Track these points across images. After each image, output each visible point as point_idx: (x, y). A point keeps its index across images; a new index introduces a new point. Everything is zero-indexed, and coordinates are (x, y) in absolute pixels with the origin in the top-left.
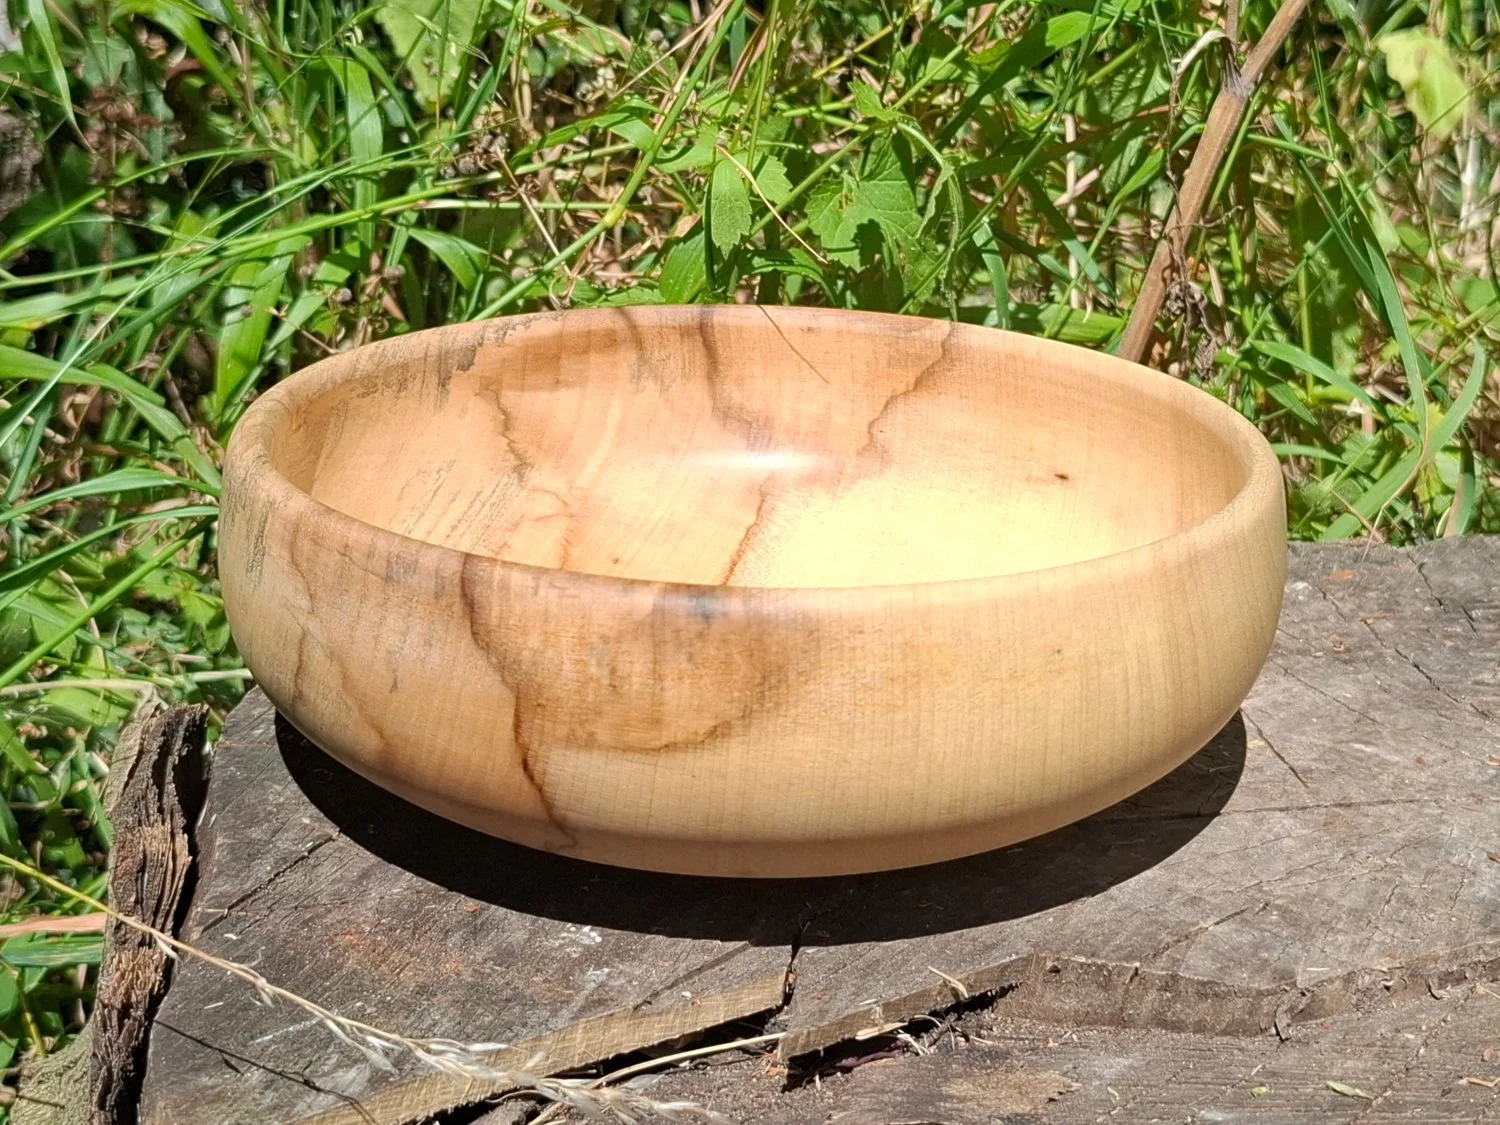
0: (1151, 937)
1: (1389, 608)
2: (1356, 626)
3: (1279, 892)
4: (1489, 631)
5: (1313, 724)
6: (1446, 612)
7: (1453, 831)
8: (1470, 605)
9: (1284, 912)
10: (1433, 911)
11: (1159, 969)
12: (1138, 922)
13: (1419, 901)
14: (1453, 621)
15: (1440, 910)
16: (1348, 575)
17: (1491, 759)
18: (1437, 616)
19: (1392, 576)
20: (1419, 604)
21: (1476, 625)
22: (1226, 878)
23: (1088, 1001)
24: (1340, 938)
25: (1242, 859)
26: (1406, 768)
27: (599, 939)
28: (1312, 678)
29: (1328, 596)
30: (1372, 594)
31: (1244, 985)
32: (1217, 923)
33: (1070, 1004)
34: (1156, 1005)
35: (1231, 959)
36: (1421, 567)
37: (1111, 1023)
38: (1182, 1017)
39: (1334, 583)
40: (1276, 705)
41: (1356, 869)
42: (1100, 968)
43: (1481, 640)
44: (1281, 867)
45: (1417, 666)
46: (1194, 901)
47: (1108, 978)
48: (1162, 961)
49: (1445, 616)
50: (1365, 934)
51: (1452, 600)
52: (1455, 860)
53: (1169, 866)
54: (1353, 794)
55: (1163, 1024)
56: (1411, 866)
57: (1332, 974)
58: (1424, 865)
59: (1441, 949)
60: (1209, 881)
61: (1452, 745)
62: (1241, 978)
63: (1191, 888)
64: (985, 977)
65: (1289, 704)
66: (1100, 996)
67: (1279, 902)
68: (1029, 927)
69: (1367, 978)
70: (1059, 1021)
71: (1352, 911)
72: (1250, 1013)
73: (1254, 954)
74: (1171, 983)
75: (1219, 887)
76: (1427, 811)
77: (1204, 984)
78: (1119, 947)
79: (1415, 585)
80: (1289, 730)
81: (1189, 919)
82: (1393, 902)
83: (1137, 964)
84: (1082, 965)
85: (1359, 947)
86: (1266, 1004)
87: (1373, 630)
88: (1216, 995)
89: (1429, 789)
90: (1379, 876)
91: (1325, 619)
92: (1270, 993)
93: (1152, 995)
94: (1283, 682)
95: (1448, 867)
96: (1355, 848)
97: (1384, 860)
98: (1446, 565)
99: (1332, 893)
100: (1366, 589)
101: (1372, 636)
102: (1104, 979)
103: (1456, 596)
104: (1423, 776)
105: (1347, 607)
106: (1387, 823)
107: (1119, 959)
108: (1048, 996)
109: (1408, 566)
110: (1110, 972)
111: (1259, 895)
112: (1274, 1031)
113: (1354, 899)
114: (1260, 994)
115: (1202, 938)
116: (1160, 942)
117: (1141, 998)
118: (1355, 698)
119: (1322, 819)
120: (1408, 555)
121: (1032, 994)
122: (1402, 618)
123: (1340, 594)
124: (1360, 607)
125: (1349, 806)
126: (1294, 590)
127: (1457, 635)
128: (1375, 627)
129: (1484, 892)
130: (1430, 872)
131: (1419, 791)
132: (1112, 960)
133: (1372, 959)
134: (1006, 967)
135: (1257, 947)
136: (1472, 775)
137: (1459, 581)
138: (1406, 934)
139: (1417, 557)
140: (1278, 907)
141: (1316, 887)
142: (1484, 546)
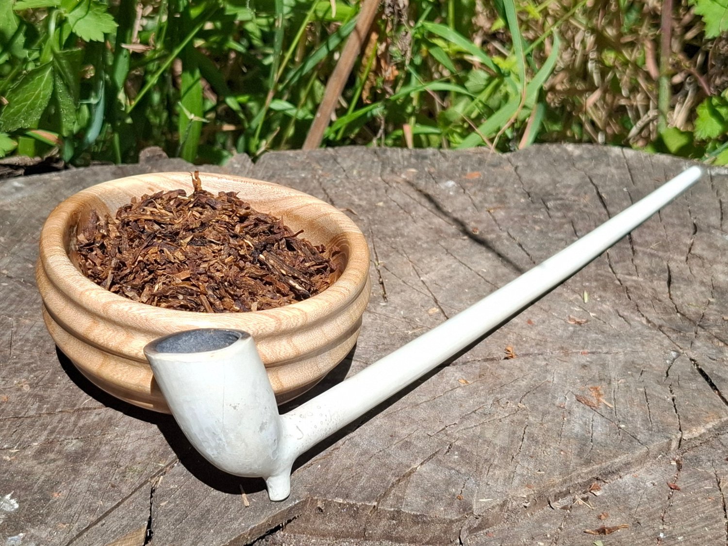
0: (383, 478)
1: (502, 200)
2: (484, 215)
3: (458, 434)
4: (558, 218)
5: (467, 293)
6: (533, 202)
7: (553, 379)
8: (546, 198)
9: (462, 452)
10: (549, 446)
11: (388, 506)
12: (373, 465)
13: (540, 439)
14: (537, 210)
15: (553, 445)
16: (476, 175)
17: (570, 319)
18: (528, 205)
19: (501, 175)
20: (517, 197)
21: (551, 213)
22: (424, 424)
23: (343, 524)
24: (497, 472)
25: (433, 407)
26: (522, 328)
27: (17, 506)
28: (462, 256)
29: (467, 191)
30: (490, 189)
31: (442, 516)
32: (422, 464)
33: (332, 526)
34: (386, 527)
35: (432, 496)
36: (516, 168)
37: (357, 537)
38: (402, 534)
39: (469, 181)
40: (443, 278)
41: (501, 413)
42: (352, 506)
43: (554, 224)
44: (456, 412)
45: (520, 245)
46: (407, 445)
47: (356, 512)
48: (390, 500)
49: (532, 206)
50: (511, 468)
51: (536, 194)
52: (557, 402)
53: (389, 415)
54: (494, 351)
55: (389, 538)
56: (534, 408)
57: (494, 504)
58: (540, 408)
59: (557, 479)
60: (415, 427)
61: (547, 308)
62: (440, 510)
63: (404, 432)
64: (279, 517)
65: (451, 277)
66: (351, 522)
67: (458, 443)
68: (305, 473)
69: (514, 503)
70: (324, 536)
71: (503, 450)
72: (445, 533)
73: (447, 490)
74: (397, 515)
75: (420, 433)
76: (538, 362)
77: (417, 516)
78: (363, 488)
79: (514, 183)
80: (453, 299)
81: (405, 462)
82: (525, 440)
83: (375, 504)
84: (340, 504)
85: (509, 479)
86: (455, 528)
87: (493, 217)
88: (424, 522)
89: (537, 344)
90: (515, 418)
91: (466, 209)
92: (457, 520)
93: (384, 522)
94: (448, 260)
95: (555, 408)
96: (499, 396)
97: (516, 404)
98: (529, 166)
99: (488, 435)
100: (487, 186)
101: (494, 222)
102: (354, 512)
103: (537, 191)
104: (532, 334)
105: (477, 199)
106: (516, 373)
107: (364, 500)
108: (318, 522)
109: (509, 168)
110: (358, 509)
111: (445, 438)
112: (458, 541)
113: (501, 440)
114: (452, 522)
115: (414, 477)
116: (389, 482)
117: (377, 524)
118: (488, 272)
119: (477, 371)
120: (509, 160)
121: (308, 520)
122: (509, 208)
123: (473, 190)
124: (485, 200)
125: (492, 359)
126: (447, 187)
127: (541, 221)
128: (495, 215)
129: (577, 429)
130: (545, 413)
131: (532, 347)
132: (359, 501)
133: (517, 490)
134: (292, 508)
135: (449, 483)
136: (560, 332)
137: (538, 178)
138: (535, 467)
139: (513, 160)
140: (458, 448)
141: (479, 429)
142: (548, 153)
